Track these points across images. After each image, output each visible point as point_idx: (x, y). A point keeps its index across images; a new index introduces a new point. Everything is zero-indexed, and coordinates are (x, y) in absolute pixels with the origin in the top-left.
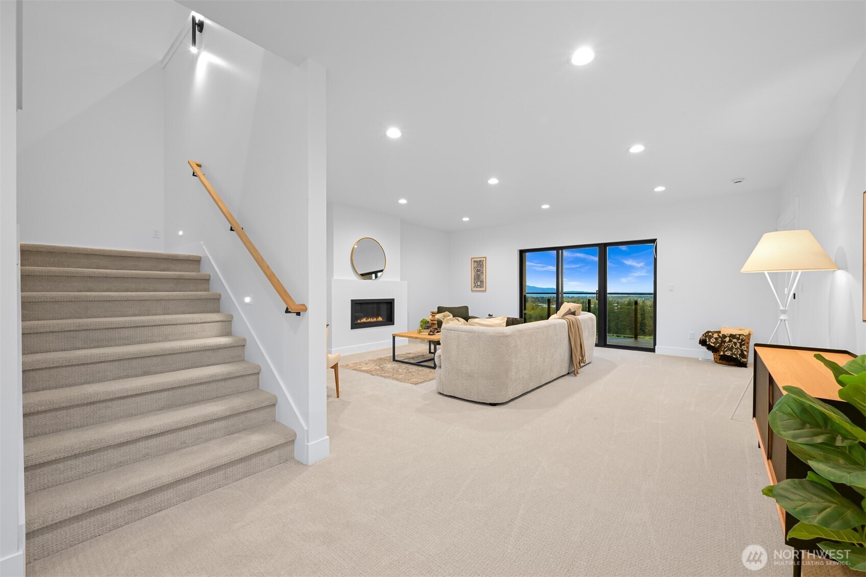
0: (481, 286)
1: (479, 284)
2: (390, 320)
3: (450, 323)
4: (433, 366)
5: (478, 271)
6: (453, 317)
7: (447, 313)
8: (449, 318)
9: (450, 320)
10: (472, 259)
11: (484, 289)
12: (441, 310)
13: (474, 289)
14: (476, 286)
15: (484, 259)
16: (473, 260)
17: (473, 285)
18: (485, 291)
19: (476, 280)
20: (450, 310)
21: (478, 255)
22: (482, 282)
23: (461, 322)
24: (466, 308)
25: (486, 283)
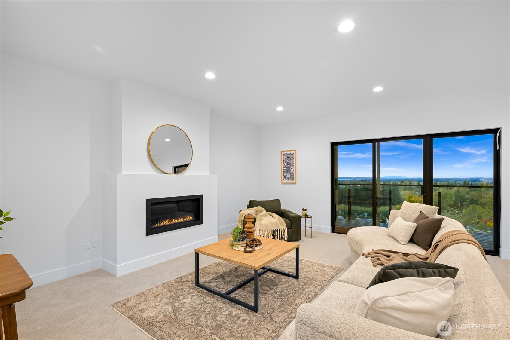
0: (291, 178)
1: (289, 176)
2: (198, 219)
3: (264, 220)
4: (253, 304)
5: (288, 163)
6: (266, 212)
7: (259, 208)
8: (262, 214)
9: (263, 216)
10: (281, 152)
11: (294, 182)
12: (252, 204)
13: (283, 181)
14: (287, 179)
15: (294, 152)
16: (283, 153)
17: (283, 177)
18: (295, 183)
19: (286, 173)
20: (262, 204)
21: (288, 148)
22: (292, 174)
23: (275, 218)
24: (278, 201)
25: (296, 175)
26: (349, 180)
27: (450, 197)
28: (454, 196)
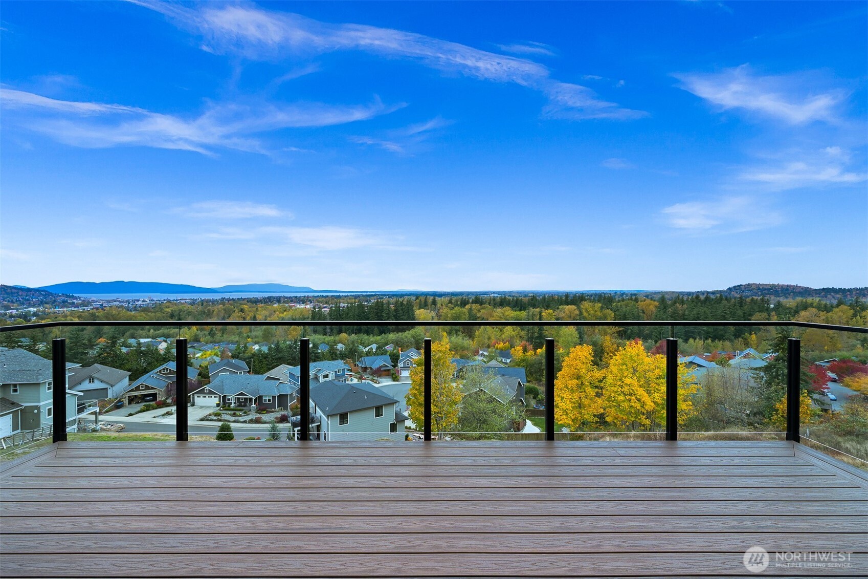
26: (353, 295)
27: (464, 316)
28: (467, 315)
